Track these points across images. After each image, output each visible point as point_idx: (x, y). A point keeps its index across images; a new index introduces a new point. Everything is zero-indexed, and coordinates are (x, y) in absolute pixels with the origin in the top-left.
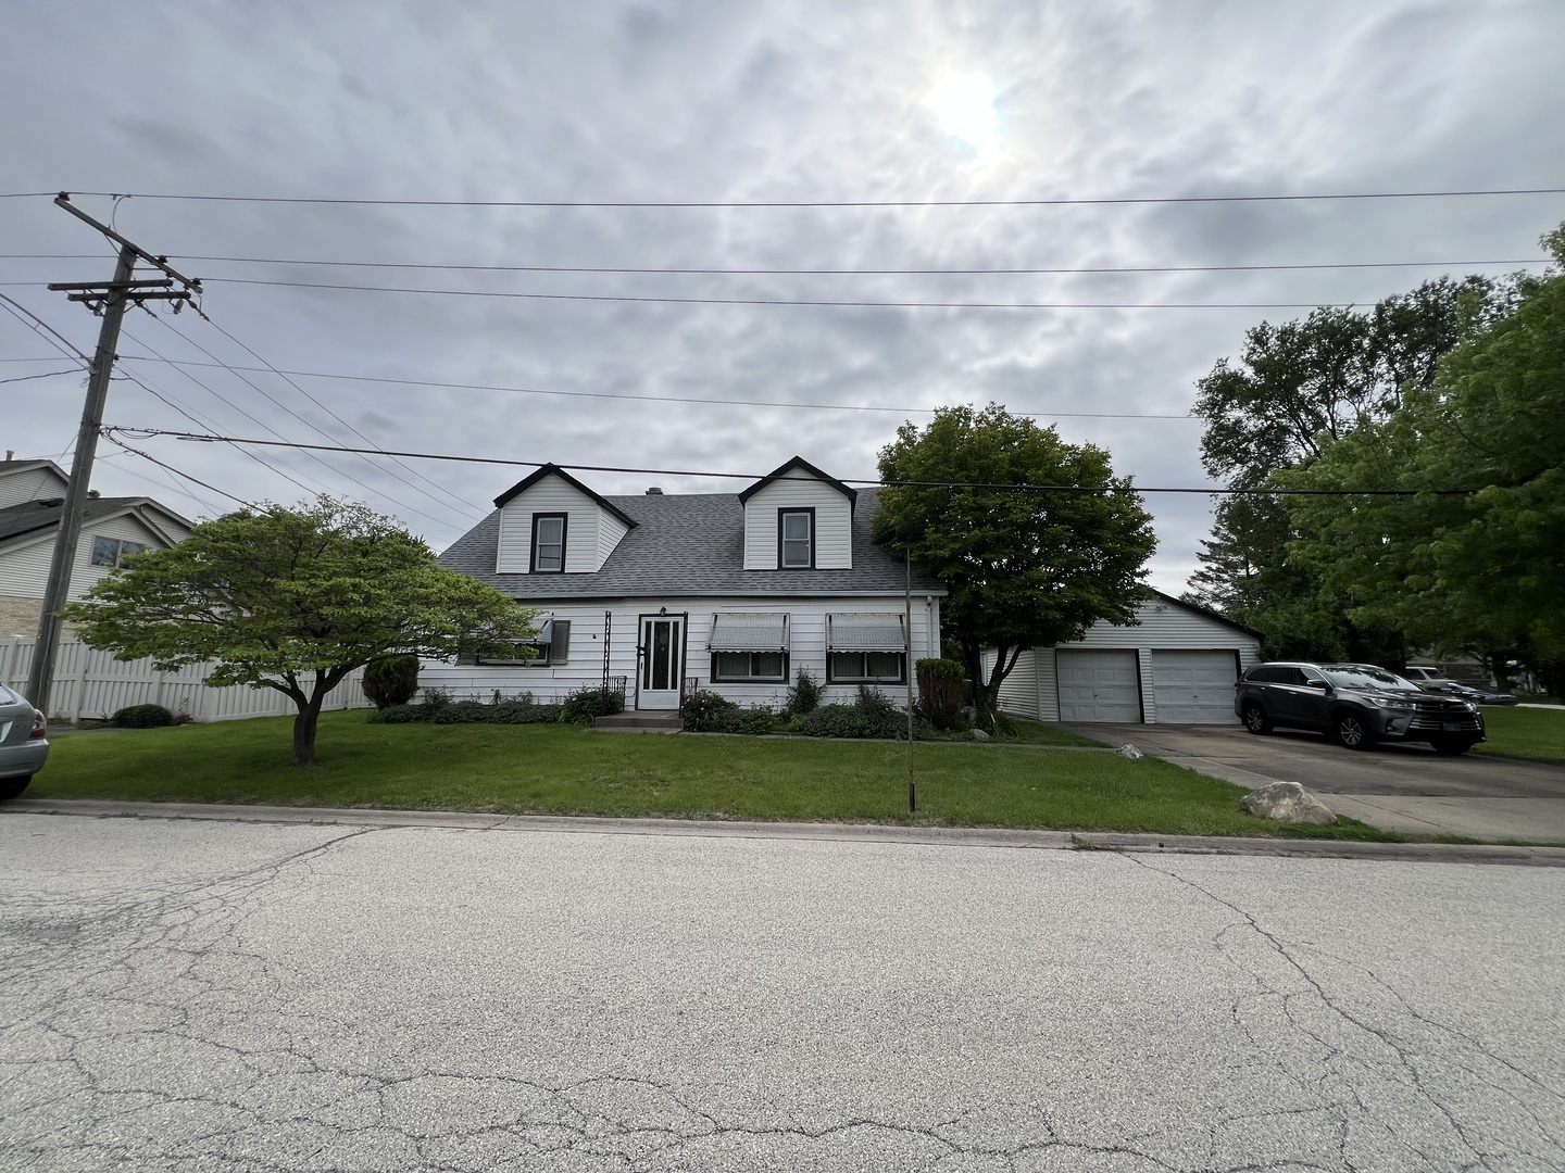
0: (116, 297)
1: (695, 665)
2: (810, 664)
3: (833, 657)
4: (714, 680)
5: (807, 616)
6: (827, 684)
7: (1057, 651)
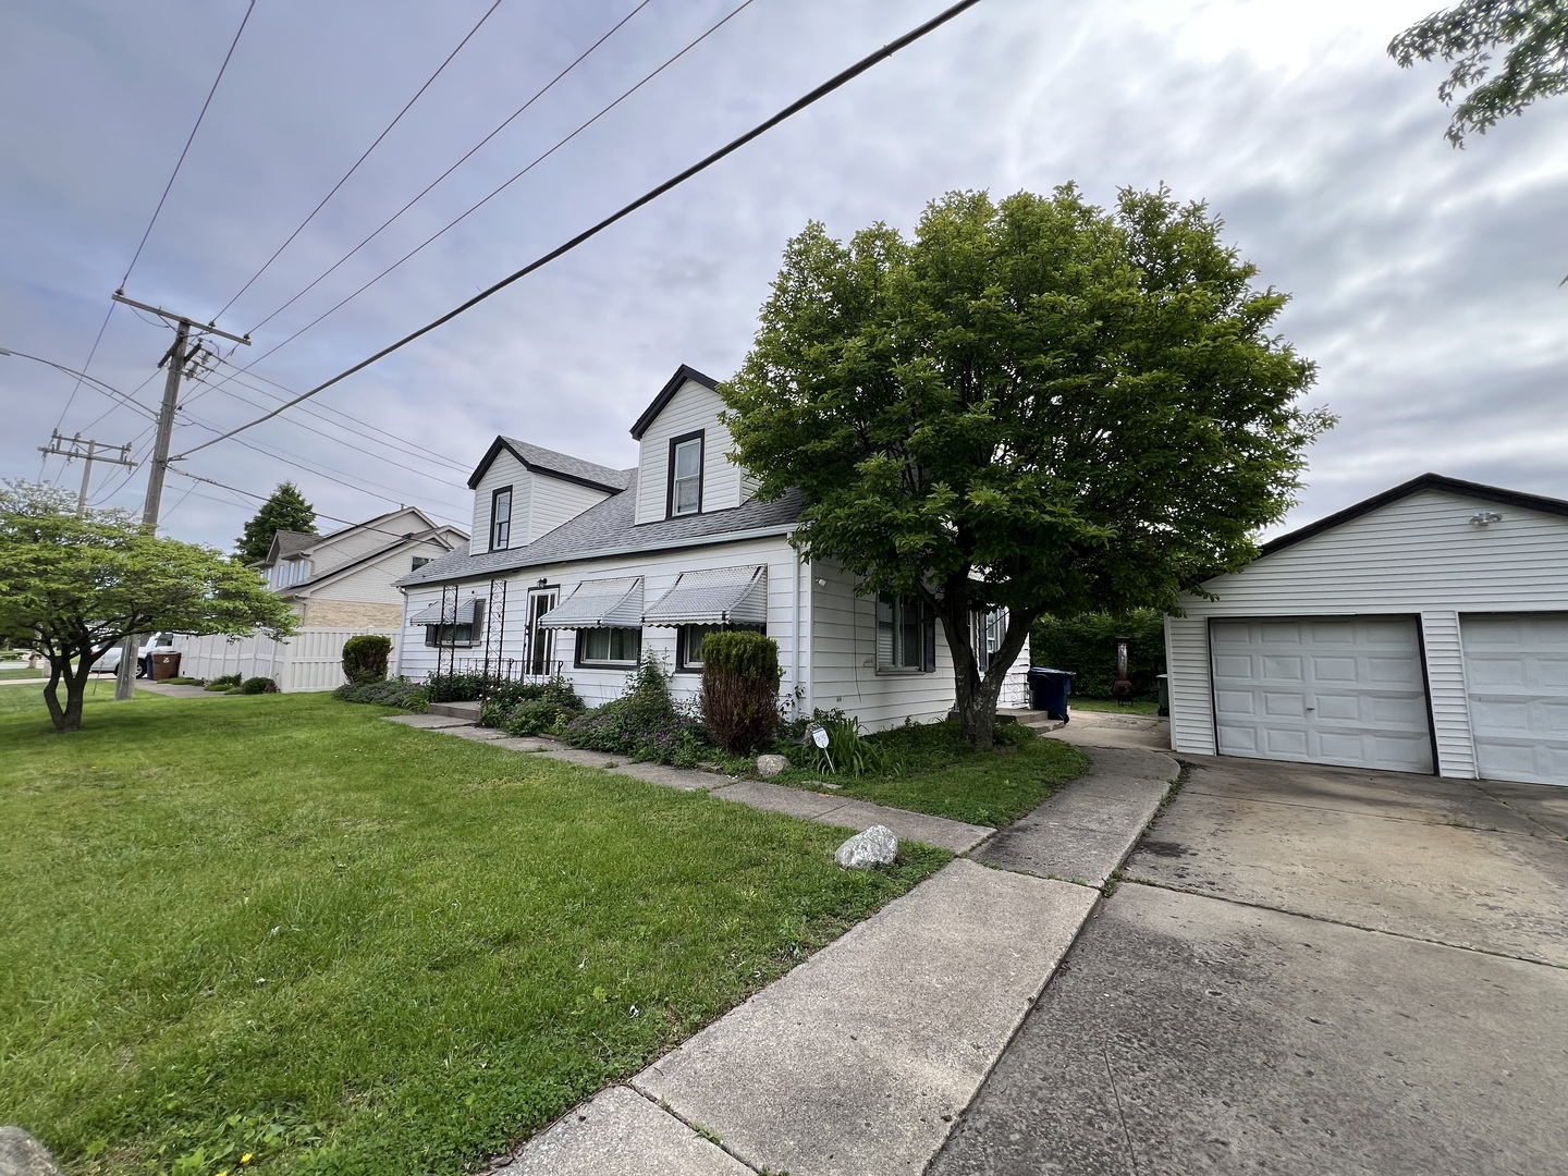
1: (563, 647)
2: (660, 645)
3: (688, 634)
4: (578, 664)
5: (660, 576)
6: (677, 672)
7: (1213, 623)
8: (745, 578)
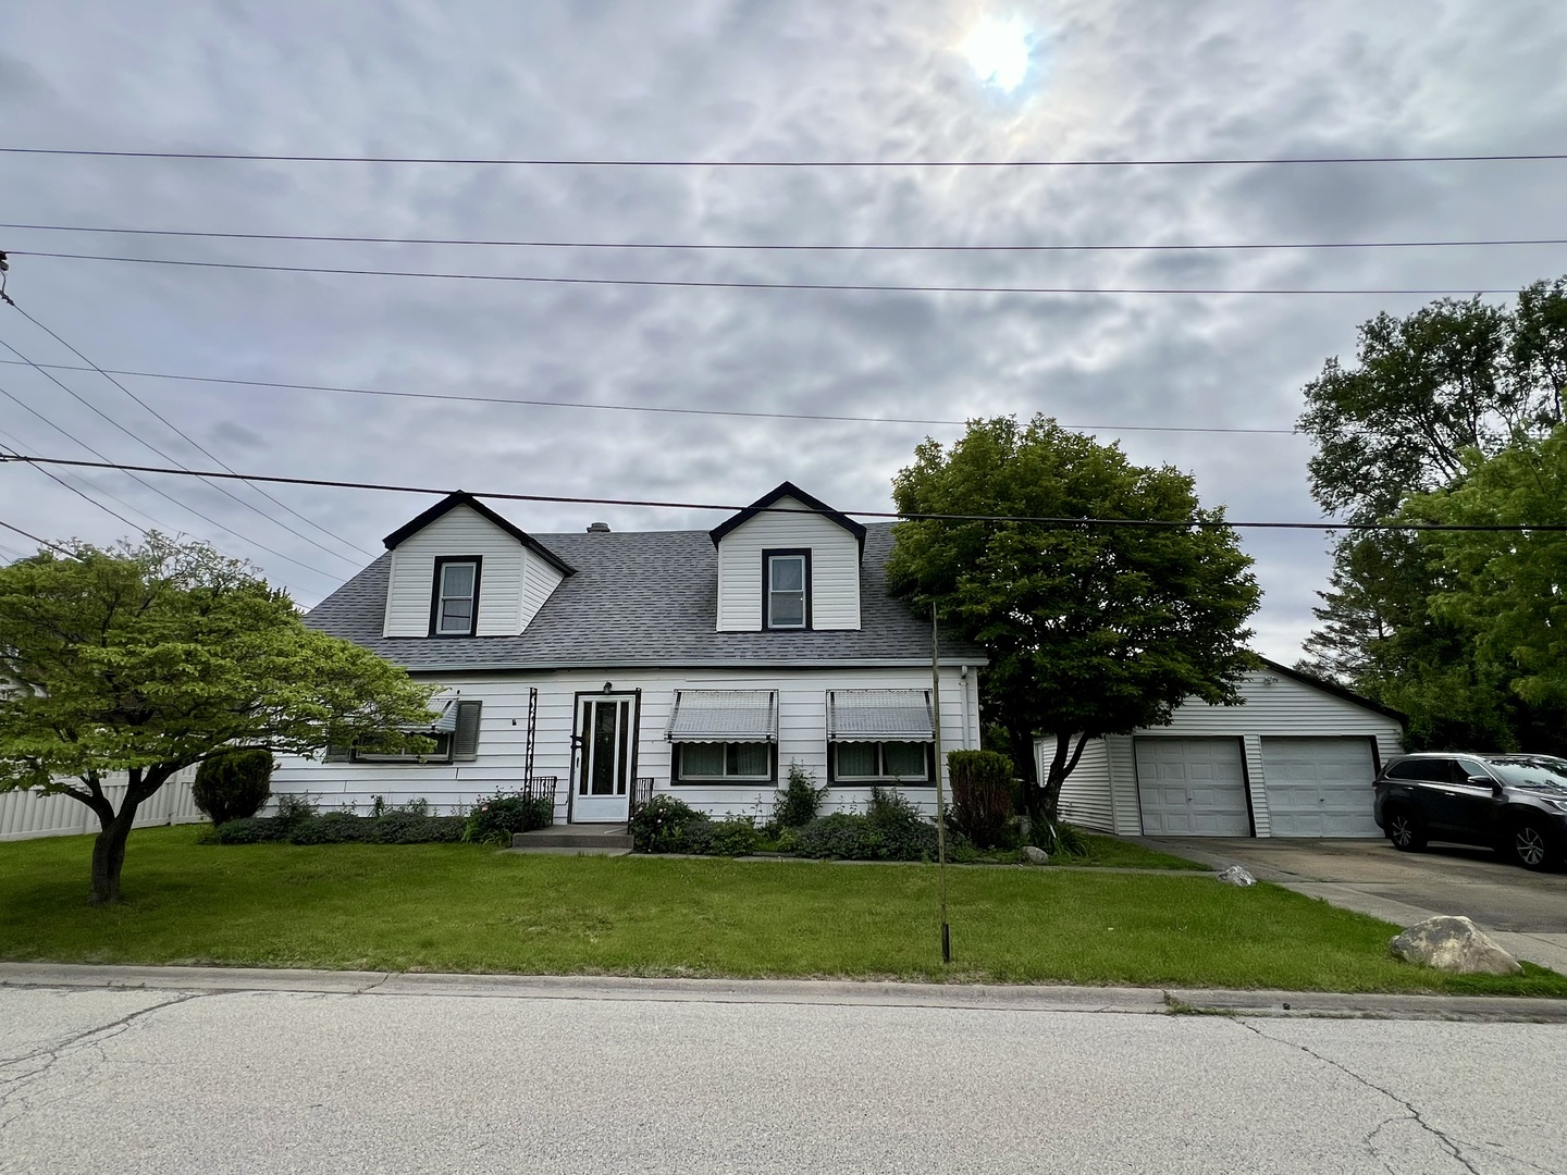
1: (649, 762)
2: (806, 759)
3: (836, 749)
4: (675, 781)
6: (829, 785)
7: (1137, 739)
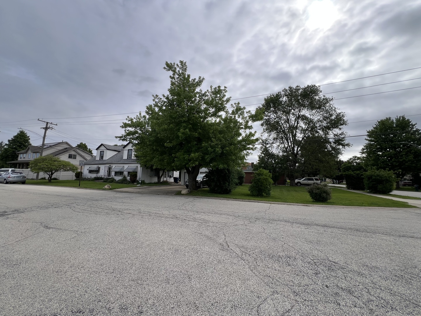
0: (46, 129)
1: (113, 174)
2: (126, 173)
3: (129, 173)
4: (115, 176)
5: (126, 166)
6: (127, 176)
8: (135, 167)
